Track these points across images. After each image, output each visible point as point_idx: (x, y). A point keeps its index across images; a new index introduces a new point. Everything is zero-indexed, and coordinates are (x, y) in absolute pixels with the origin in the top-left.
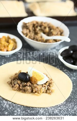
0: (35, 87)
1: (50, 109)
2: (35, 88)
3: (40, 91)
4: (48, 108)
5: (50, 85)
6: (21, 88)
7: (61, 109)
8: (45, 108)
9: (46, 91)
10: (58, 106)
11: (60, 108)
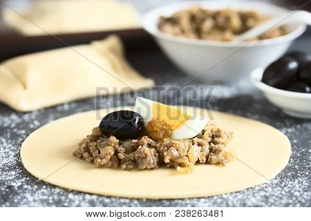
0: (169, 147)
1: (231, 198)
2: (168, 149)
3: (187, 156)
4: (225, 196)
5: (216, 139)
6: (121, 156)
7: (267, 194)
8: (215, 198)
9: (207, 157)
10: (257, 188)
11: (262, 193)
